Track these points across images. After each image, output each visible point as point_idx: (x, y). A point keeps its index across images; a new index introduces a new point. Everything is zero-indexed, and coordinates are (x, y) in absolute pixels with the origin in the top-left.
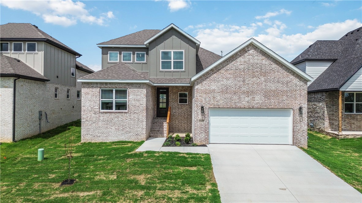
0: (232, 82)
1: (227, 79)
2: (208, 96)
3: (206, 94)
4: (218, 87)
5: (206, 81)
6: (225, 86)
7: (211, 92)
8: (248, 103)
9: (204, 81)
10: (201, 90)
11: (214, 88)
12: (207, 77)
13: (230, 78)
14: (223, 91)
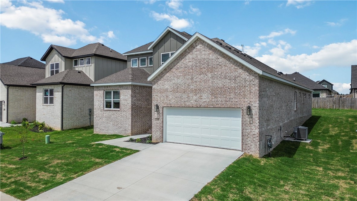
0: (182, 81)
1: (178, 77)
2: (163, 95)
3: (160, 93)
4: (170, 86)
5: (161, 81)
6: (176, 85)
7: (165, 92)
8: (196, 102)
9: (159, 80)
10: (157, 89)
11: (167, 87)
12: (162, 77)
13: (179, 77)
14: (174, 90)
